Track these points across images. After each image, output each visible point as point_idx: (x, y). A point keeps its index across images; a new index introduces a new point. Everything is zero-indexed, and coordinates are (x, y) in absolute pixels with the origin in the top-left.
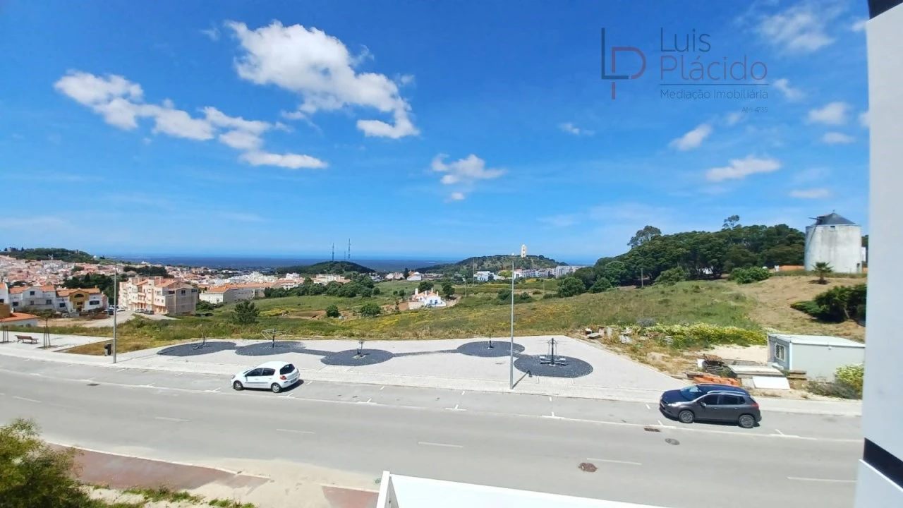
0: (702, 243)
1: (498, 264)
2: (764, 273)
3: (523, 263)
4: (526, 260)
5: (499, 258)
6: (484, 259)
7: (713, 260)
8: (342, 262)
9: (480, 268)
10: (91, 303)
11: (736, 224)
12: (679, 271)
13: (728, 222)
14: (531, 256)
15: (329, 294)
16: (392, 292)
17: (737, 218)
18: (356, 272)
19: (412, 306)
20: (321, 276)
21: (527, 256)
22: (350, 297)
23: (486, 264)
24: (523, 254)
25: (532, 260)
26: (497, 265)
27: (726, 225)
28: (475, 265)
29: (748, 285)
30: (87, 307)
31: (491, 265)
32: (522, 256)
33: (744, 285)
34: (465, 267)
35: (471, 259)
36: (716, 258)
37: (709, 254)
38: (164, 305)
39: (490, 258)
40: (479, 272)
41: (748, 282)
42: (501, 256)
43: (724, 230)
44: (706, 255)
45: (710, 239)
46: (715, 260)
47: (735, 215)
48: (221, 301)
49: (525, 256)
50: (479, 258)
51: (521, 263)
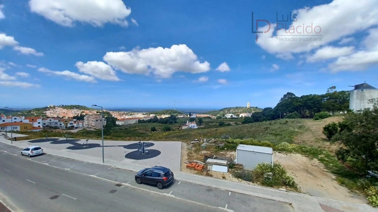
0: (310, 100)
1: (237, 111)
2: (325, 115)
3: (248, 110)
4: (249, 109)
5: (237, 108)
6: (230, 108)
7: (315, 108)
8: (172, 110)
9: (228, 112)
10: (70, 124)
11: (334, 90)
12: (295, 114)
13: (330, 90)
14: (252, 107)
15: (158, 122)
16: (181, 122)
17: (334, 87)
18: (177, 114)
19: (184, 128)
20: (163, 115)
21: (250, 107)
22: (165, 123)
23: (231, 111)
24: (248, 106)
25: (252, 109)
26: (236, 111)
27: (328, 91)
28: (226, 111)
29: (317, 120)
30: (69, 125)
31: (233, 111)
32: (248, 107)
33: (316, 121)
34: (222, 112)
35: (225, 109)
36: (316, 107)
37: (312, 105)
38: (94, 125)
39: (233, 108)
40: (227, 114)
41: (317, 119)
42: (238, 107)
43: (327, 93)
44: (311, 106)
45: (314, 98)
46: (316, 109)
47: (334, 86)
48: (123, 124)
49: (249, 107)
50: (228, 108)
51: (247, 110)
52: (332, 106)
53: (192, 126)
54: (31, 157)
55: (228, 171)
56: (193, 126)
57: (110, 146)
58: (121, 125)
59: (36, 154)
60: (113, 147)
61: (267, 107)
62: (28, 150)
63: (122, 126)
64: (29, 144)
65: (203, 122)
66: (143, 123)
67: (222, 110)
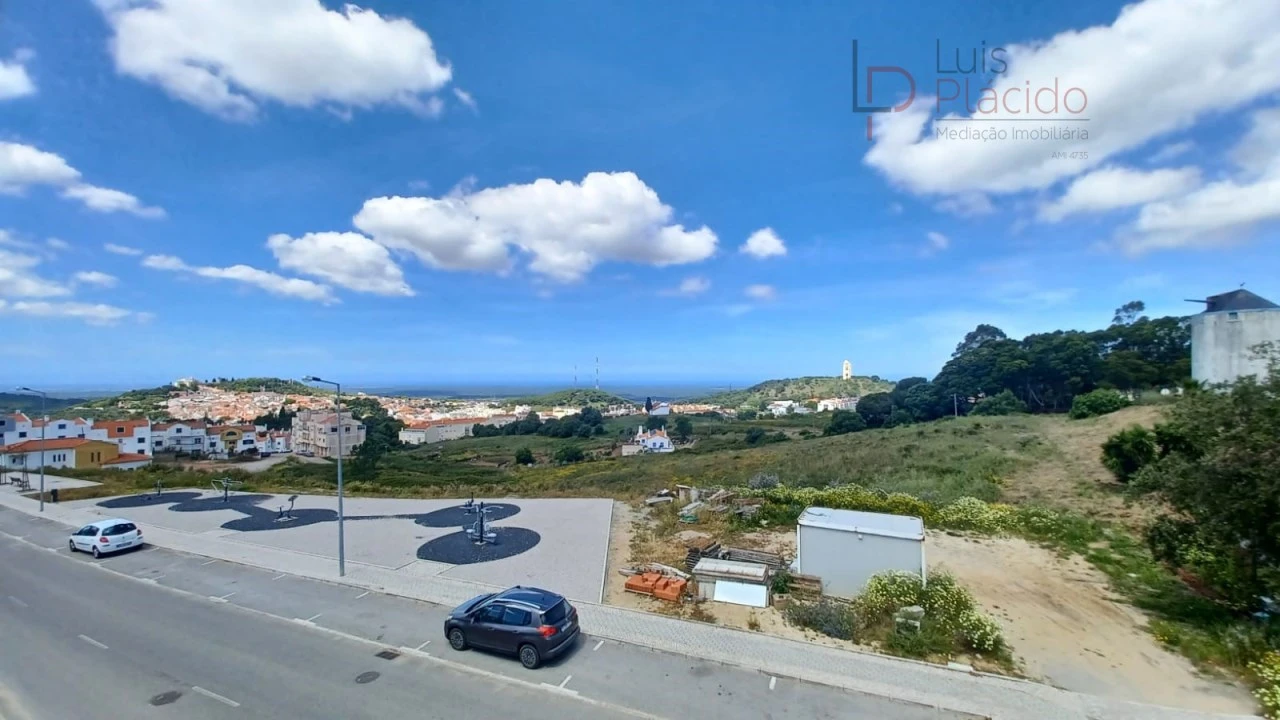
0: (1057, 349)
1: (807, 390)
2: (1110, 401)
3: (846, 388)
4: (850, 383)
5: (808, 380)
6: (786, 382)
7: (1074, 379)
8: (586, 390)
9: (780, 395)
10: (245, 442)
11: (1138, 315)
12: (1007, 398)
13: (1123, 314)
14: (859, 377)
15: (542, 434)
17: (1139, 306)
18: (605, 404)
19: (627, 450)
20: (558, 408)
21: (853, 377)
22: (563, 437)
23: (788, 391)
24: (847, 372)
25: (860, 383)
26: (804, 391)
27: (1118, 318)
28: (773, 392)
29: (1083, 421)
30: (240, 447)
31: (796, 392)
32: (845, 378)
33: (1079, 421)
34: (758, 396)
35: (766, 384)
36: (1077, 375)
37: (1065, 369)
38: (324, 445)
39: (796, 381)
40: (776, 403)
41: (1083, 416)
42: (812, 378)
43: (1113, 328)
44: (1060, 371)
45: (1069, 343)
46: (1078, 379)
47: (1136, 300)
48: (422, 441)
49: (849, 377)
50: (779, 381)
51: (842, 388)
52: (1133, 370)
53: (654, 444)
54: (102, 556)
55: (771, 602)
56: (657, 446)
57: (368, 517)
58: (415, 442)
59: (118, 546)
60: (379, 520)
61: (910, 377)
62: (92, 532)
63: (418, 447)
64: (99, 514)
65: (694, 431)
66: (489, 435)
67: (756, 389)
